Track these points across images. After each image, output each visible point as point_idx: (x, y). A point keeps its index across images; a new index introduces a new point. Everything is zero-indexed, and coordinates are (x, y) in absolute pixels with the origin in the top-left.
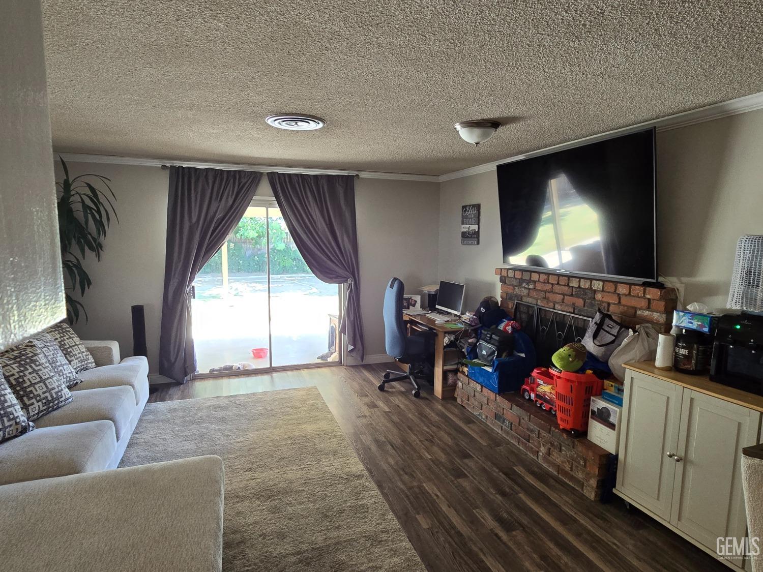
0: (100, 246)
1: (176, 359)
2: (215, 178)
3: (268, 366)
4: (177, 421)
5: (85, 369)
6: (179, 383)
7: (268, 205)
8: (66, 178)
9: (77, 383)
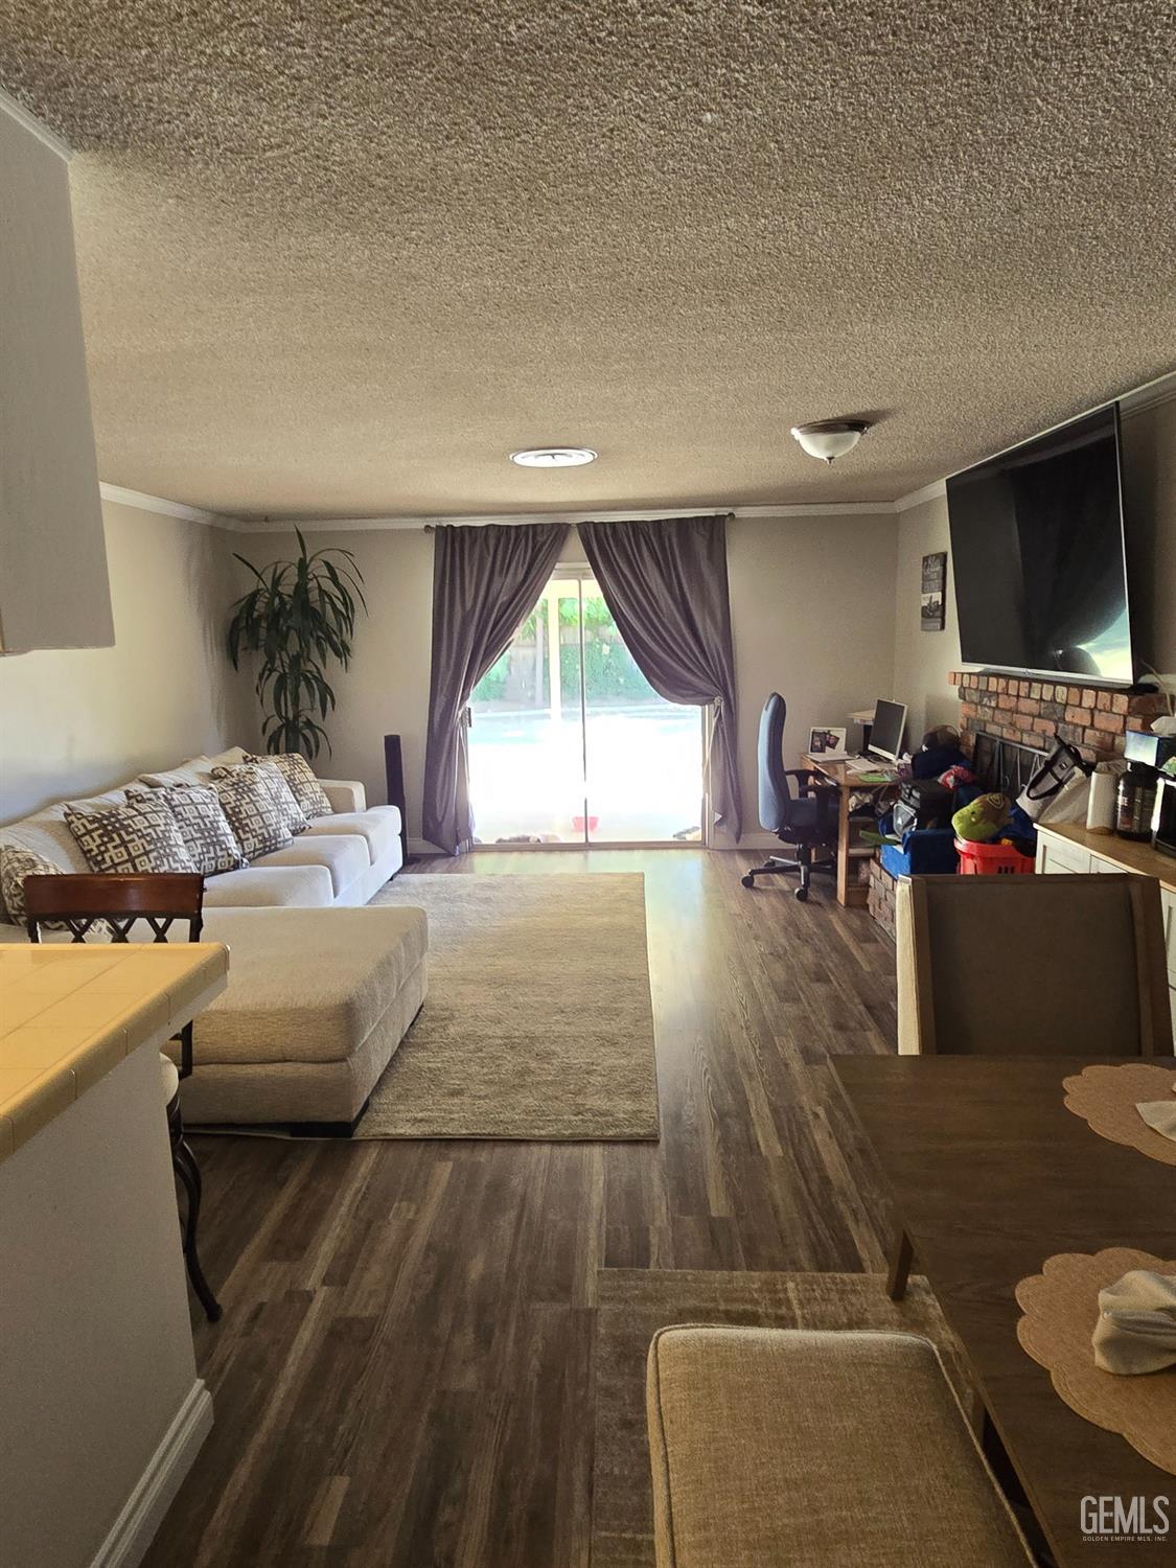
0: (347, 649)
1: (443, 818)
2: (498, 540)
3: (584, 841)
4: (429, 897)
5: (319, 815)
6: (450, 854)
7: (580, 576)
8: (302, 556)
9: (304, 828)
